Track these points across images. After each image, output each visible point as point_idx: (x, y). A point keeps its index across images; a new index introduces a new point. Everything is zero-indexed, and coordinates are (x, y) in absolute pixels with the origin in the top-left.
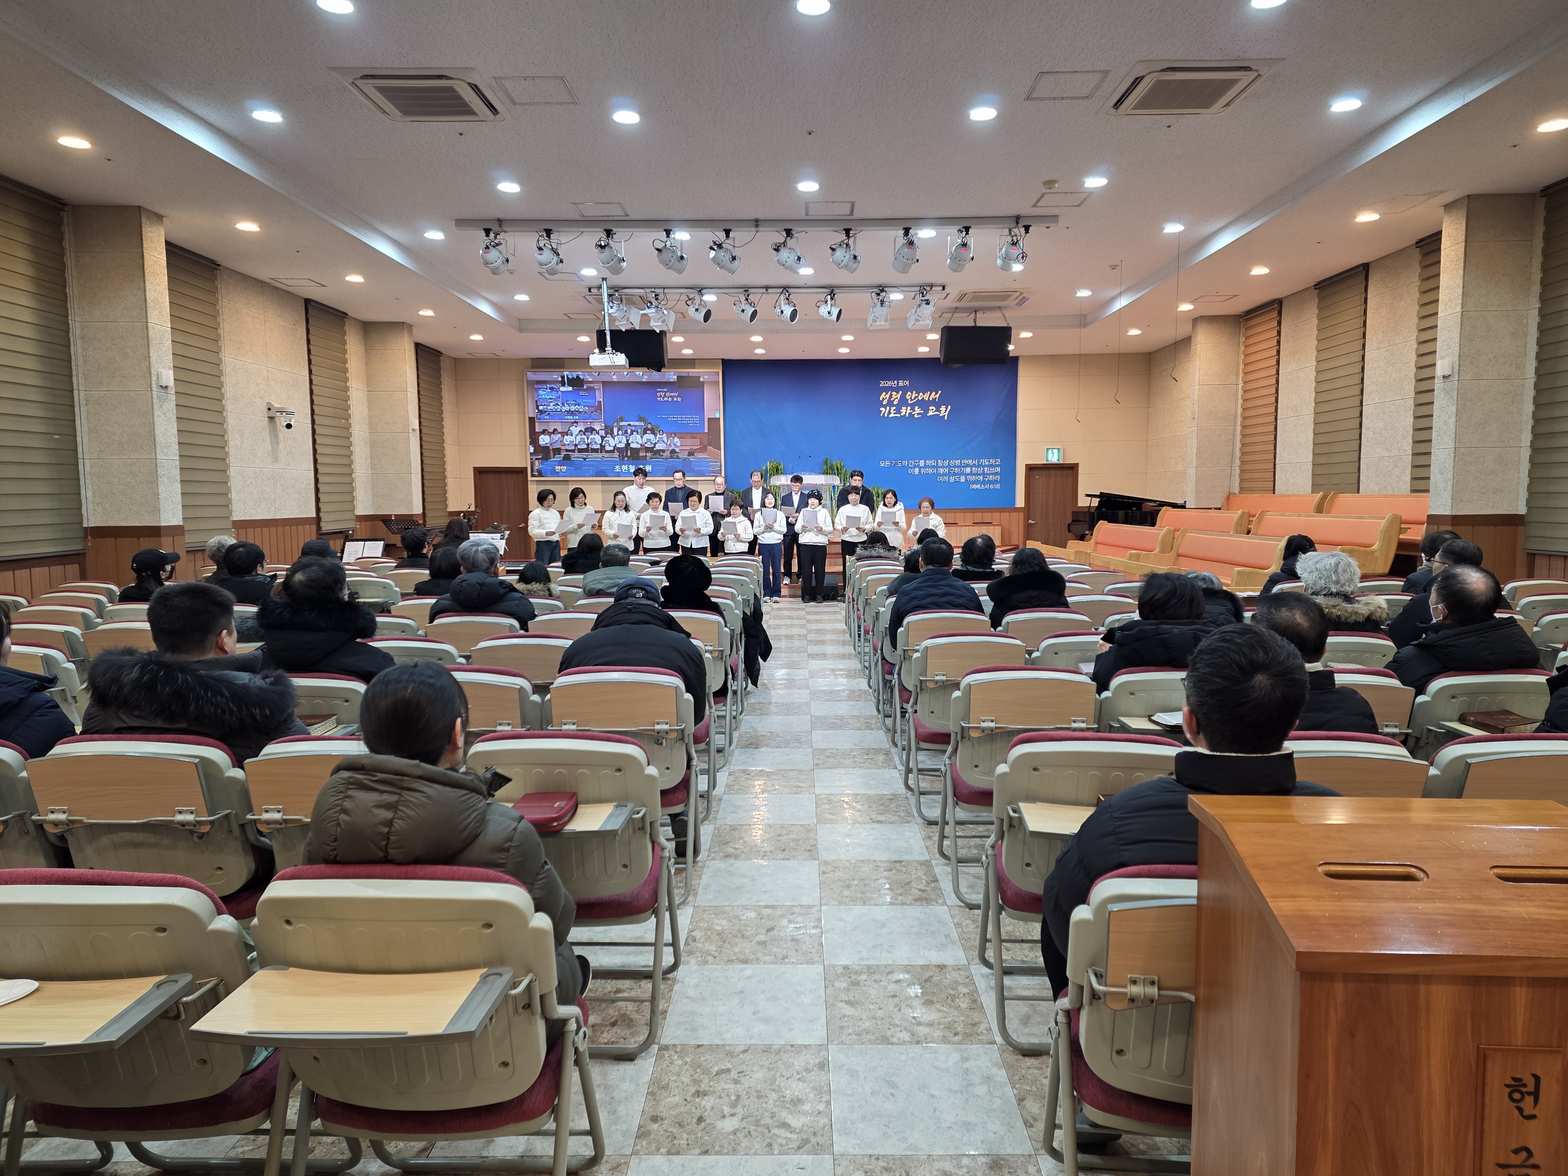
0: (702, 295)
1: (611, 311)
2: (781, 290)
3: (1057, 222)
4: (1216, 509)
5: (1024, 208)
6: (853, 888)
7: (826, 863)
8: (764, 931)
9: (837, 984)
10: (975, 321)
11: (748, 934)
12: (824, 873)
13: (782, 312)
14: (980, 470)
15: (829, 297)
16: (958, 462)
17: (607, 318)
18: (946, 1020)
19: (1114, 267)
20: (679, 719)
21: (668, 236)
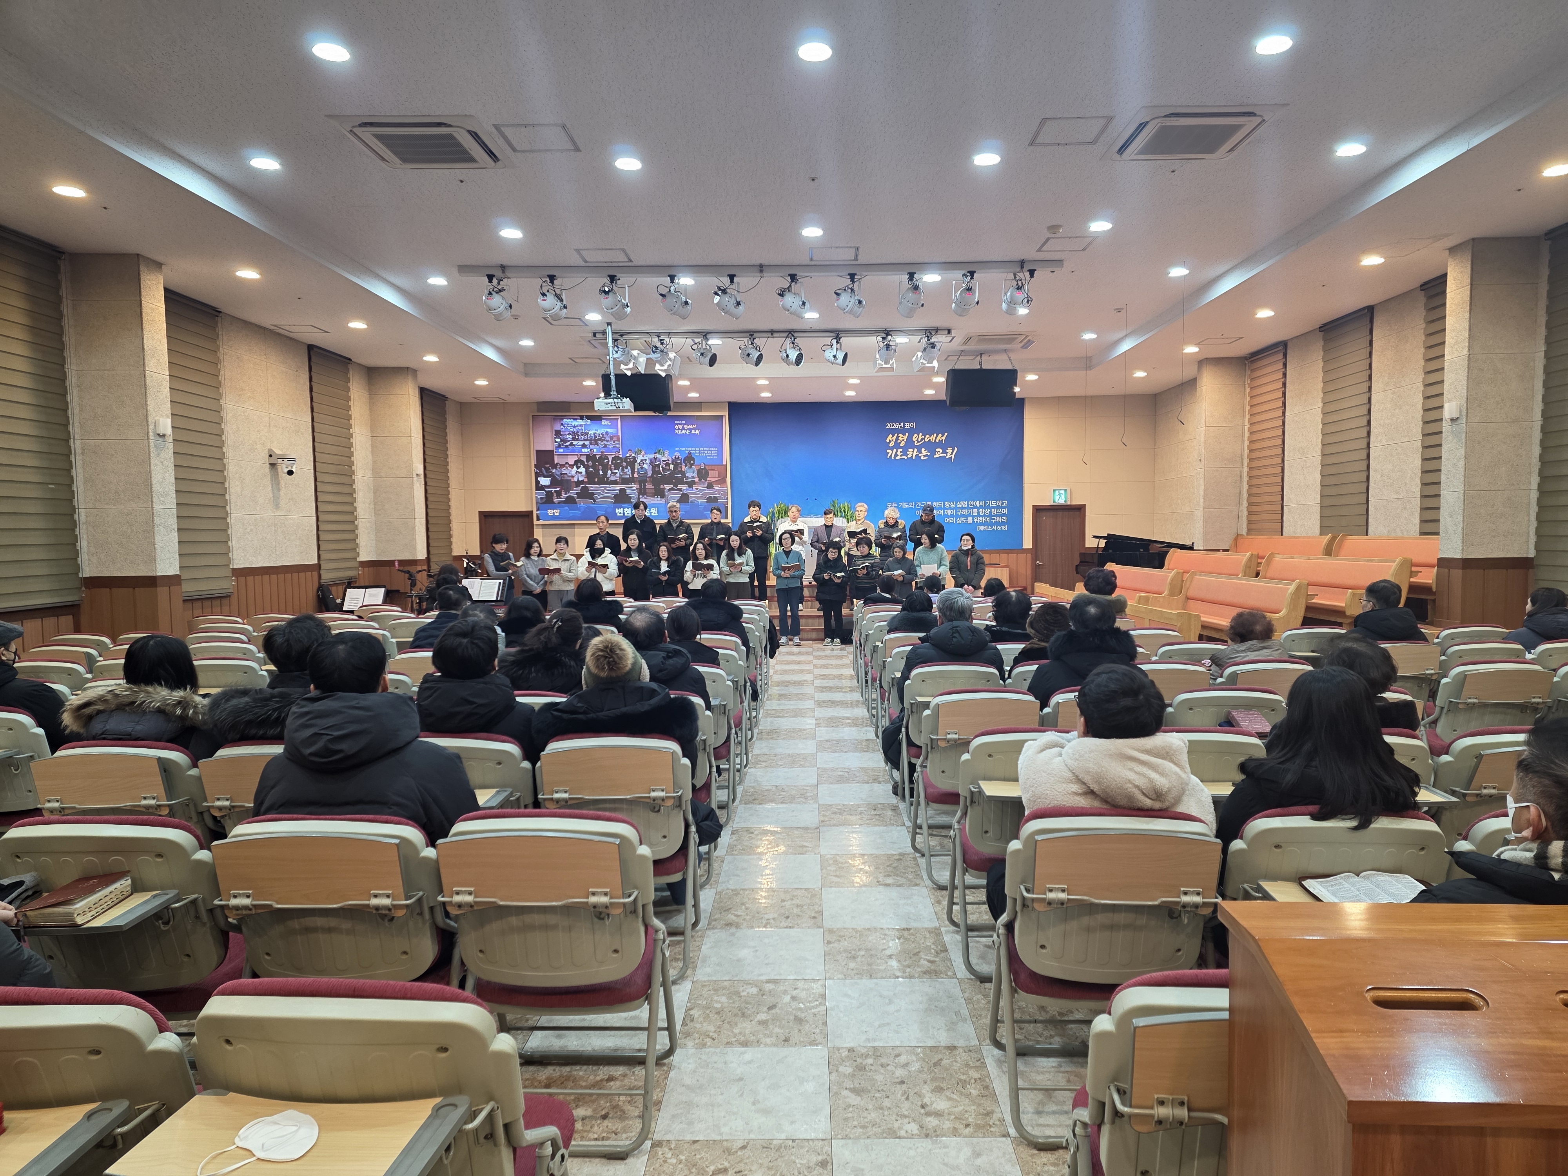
0: (707, 339)
1: (616, 356)
2: (786, 334)
3: (1062, 265)
4: (1224, 550)
5: (1029, 253)
6: (859, 959)
7: (831, 931)
8: (765, 1009)
9: (841, 1069)
10: (981, 365)
11: (749, 1012)
12: (829, 942)
13: (787, 356)
14: (988, 512)
15: (834, 341)
16: (965, 504)
17: (611, 363)
18: (956, 1109)
19: (1119, 310)
20: (676, 785)
21: (672, 281)
